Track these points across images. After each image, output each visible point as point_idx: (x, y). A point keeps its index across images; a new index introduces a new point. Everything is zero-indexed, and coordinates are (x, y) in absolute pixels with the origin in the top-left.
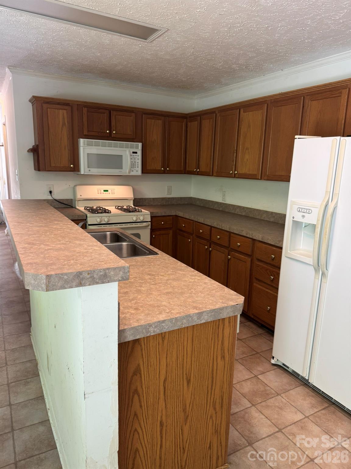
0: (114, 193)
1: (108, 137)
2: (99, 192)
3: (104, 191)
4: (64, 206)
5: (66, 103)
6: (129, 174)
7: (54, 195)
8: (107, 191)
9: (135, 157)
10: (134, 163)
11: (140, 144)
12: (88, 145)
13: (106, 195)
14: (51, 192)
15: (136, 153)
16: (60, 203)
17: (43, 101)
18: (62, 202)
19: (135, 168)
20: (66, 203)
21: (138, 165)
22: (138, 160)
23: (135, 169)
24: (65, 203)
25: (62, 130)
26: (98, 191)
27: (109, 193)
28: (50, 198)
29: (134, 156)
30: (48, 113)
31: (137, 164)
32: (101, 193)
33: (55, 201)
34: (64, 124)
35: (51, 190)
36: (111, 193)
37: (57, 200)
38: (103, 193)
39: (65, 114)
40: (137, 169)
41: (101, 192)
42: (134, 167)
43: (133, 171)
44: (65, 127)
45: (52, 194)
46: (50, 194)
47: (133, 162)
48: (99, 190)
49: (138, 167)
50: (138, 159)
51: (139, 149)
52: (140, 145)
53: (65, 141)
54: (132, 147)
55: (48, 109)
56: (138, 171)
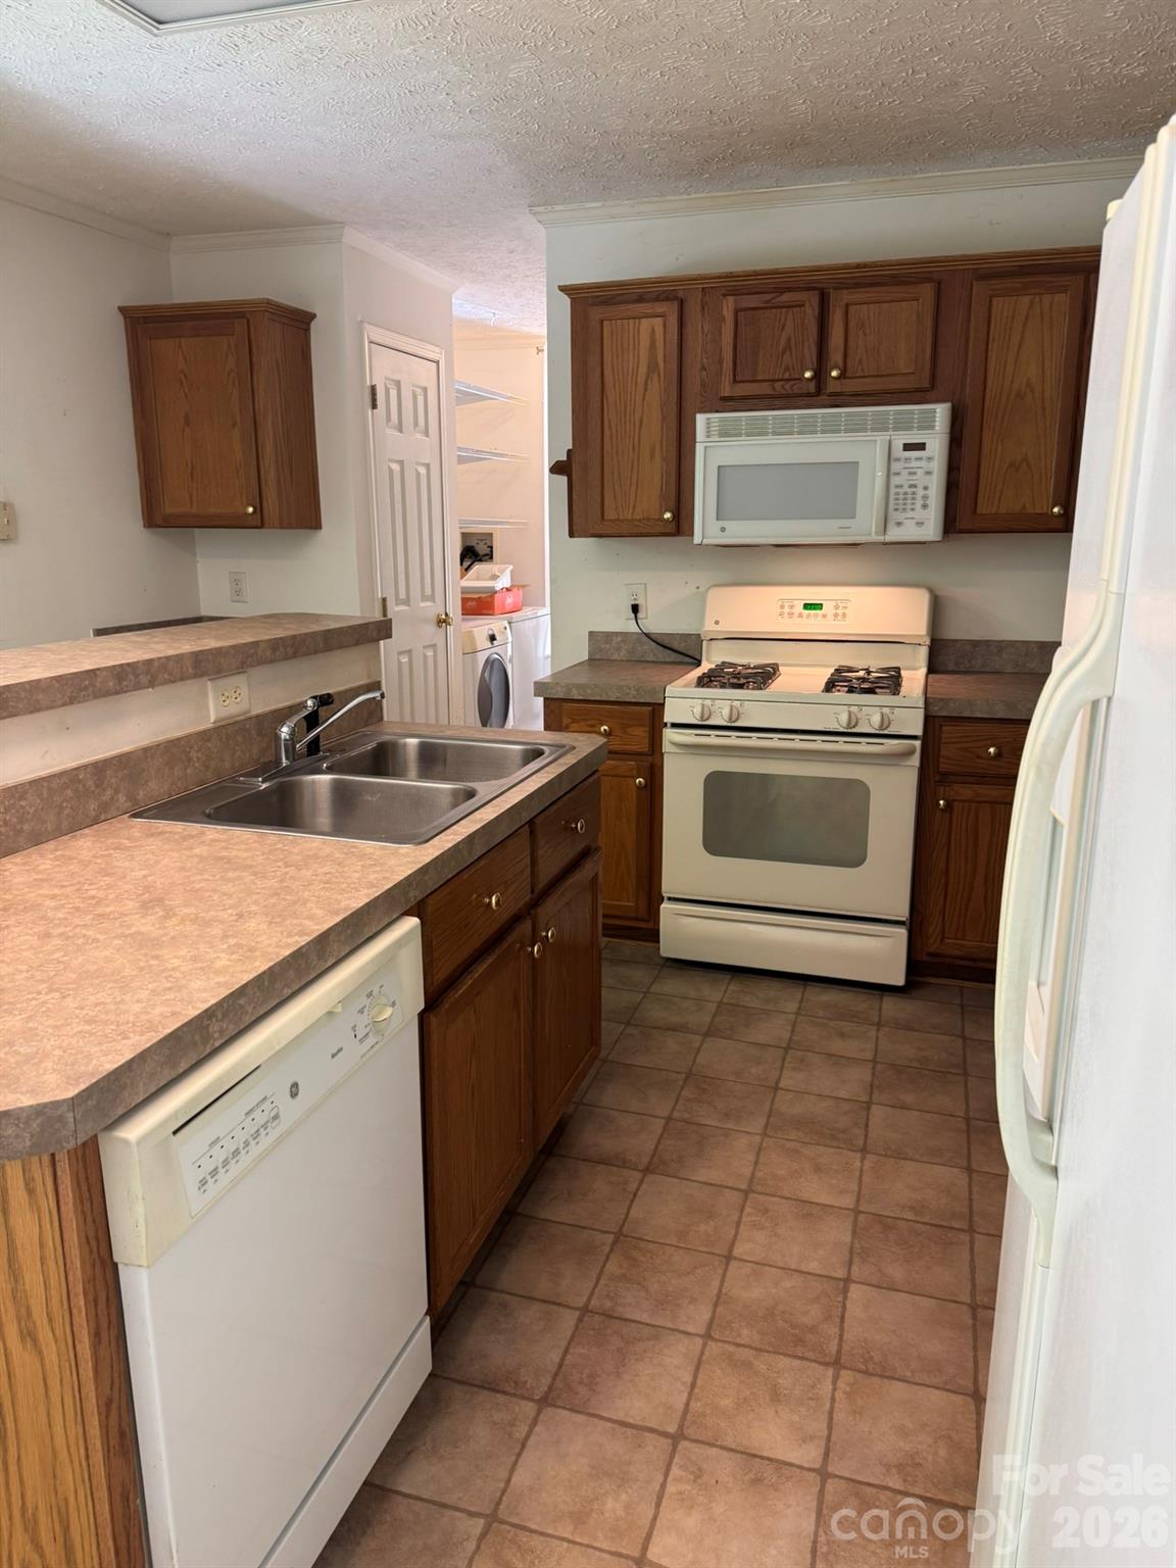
0: (844, 615)
1: (809, 395)
2: (787, 610)
3: (806, 606)
4: (674, 657)
5: (664, 291)
6: (881, 538)
7: (646, 618)
8: (820, 607)
9: (914, 464)
10: (906, 489)
11: (938, 410)
12: (724, 434)
13: (812, 621)
14: (635, 609)
15: (921, 447)
16: (661, 648)
17: (592, 297)
18: (666, 643)
19: (912, 509)
20: (681, 647)
21: (925, 497)
22: (928, 477)
23: (910, 514)
24: (676, 647)
25: (646, 389)
26: (782, 607)
27: (824, 616)
28: (632, 627)
29: (907, 460)
30: (605, 335)
31: (920, 492)
32: (791, 615)
33: (645, 639)
34: (652, 367)
35: (637, 602)
36: (830, 616)
37: (653, 637)
38: (800, 615)
39: (659, 331)
40: (919, 514)
41: (793, 611)
42: (909, 507)
43: (899, 524)
44: (656, 378)
45: (640, 615)
46: (633, 615)
47: (901, 486)
48: (787, 604)
49: (925, 506)
50: (929, 473)
51: (937, 428)
52: (941, 412)
53: (654, 429)
54: (902, 425)
55: (605, 323)
56: (925, 522)
